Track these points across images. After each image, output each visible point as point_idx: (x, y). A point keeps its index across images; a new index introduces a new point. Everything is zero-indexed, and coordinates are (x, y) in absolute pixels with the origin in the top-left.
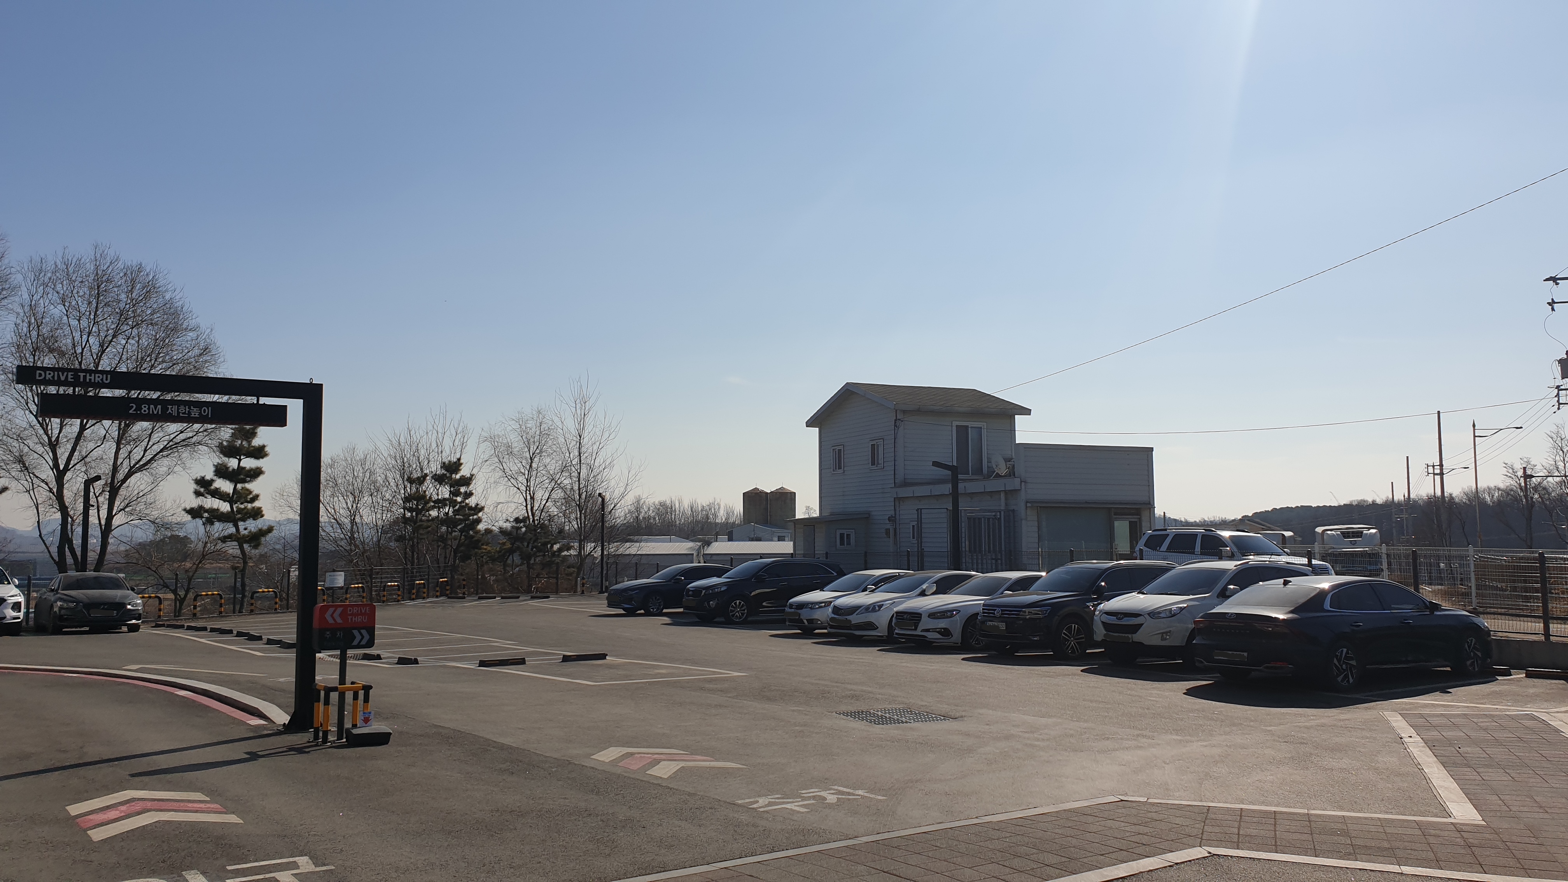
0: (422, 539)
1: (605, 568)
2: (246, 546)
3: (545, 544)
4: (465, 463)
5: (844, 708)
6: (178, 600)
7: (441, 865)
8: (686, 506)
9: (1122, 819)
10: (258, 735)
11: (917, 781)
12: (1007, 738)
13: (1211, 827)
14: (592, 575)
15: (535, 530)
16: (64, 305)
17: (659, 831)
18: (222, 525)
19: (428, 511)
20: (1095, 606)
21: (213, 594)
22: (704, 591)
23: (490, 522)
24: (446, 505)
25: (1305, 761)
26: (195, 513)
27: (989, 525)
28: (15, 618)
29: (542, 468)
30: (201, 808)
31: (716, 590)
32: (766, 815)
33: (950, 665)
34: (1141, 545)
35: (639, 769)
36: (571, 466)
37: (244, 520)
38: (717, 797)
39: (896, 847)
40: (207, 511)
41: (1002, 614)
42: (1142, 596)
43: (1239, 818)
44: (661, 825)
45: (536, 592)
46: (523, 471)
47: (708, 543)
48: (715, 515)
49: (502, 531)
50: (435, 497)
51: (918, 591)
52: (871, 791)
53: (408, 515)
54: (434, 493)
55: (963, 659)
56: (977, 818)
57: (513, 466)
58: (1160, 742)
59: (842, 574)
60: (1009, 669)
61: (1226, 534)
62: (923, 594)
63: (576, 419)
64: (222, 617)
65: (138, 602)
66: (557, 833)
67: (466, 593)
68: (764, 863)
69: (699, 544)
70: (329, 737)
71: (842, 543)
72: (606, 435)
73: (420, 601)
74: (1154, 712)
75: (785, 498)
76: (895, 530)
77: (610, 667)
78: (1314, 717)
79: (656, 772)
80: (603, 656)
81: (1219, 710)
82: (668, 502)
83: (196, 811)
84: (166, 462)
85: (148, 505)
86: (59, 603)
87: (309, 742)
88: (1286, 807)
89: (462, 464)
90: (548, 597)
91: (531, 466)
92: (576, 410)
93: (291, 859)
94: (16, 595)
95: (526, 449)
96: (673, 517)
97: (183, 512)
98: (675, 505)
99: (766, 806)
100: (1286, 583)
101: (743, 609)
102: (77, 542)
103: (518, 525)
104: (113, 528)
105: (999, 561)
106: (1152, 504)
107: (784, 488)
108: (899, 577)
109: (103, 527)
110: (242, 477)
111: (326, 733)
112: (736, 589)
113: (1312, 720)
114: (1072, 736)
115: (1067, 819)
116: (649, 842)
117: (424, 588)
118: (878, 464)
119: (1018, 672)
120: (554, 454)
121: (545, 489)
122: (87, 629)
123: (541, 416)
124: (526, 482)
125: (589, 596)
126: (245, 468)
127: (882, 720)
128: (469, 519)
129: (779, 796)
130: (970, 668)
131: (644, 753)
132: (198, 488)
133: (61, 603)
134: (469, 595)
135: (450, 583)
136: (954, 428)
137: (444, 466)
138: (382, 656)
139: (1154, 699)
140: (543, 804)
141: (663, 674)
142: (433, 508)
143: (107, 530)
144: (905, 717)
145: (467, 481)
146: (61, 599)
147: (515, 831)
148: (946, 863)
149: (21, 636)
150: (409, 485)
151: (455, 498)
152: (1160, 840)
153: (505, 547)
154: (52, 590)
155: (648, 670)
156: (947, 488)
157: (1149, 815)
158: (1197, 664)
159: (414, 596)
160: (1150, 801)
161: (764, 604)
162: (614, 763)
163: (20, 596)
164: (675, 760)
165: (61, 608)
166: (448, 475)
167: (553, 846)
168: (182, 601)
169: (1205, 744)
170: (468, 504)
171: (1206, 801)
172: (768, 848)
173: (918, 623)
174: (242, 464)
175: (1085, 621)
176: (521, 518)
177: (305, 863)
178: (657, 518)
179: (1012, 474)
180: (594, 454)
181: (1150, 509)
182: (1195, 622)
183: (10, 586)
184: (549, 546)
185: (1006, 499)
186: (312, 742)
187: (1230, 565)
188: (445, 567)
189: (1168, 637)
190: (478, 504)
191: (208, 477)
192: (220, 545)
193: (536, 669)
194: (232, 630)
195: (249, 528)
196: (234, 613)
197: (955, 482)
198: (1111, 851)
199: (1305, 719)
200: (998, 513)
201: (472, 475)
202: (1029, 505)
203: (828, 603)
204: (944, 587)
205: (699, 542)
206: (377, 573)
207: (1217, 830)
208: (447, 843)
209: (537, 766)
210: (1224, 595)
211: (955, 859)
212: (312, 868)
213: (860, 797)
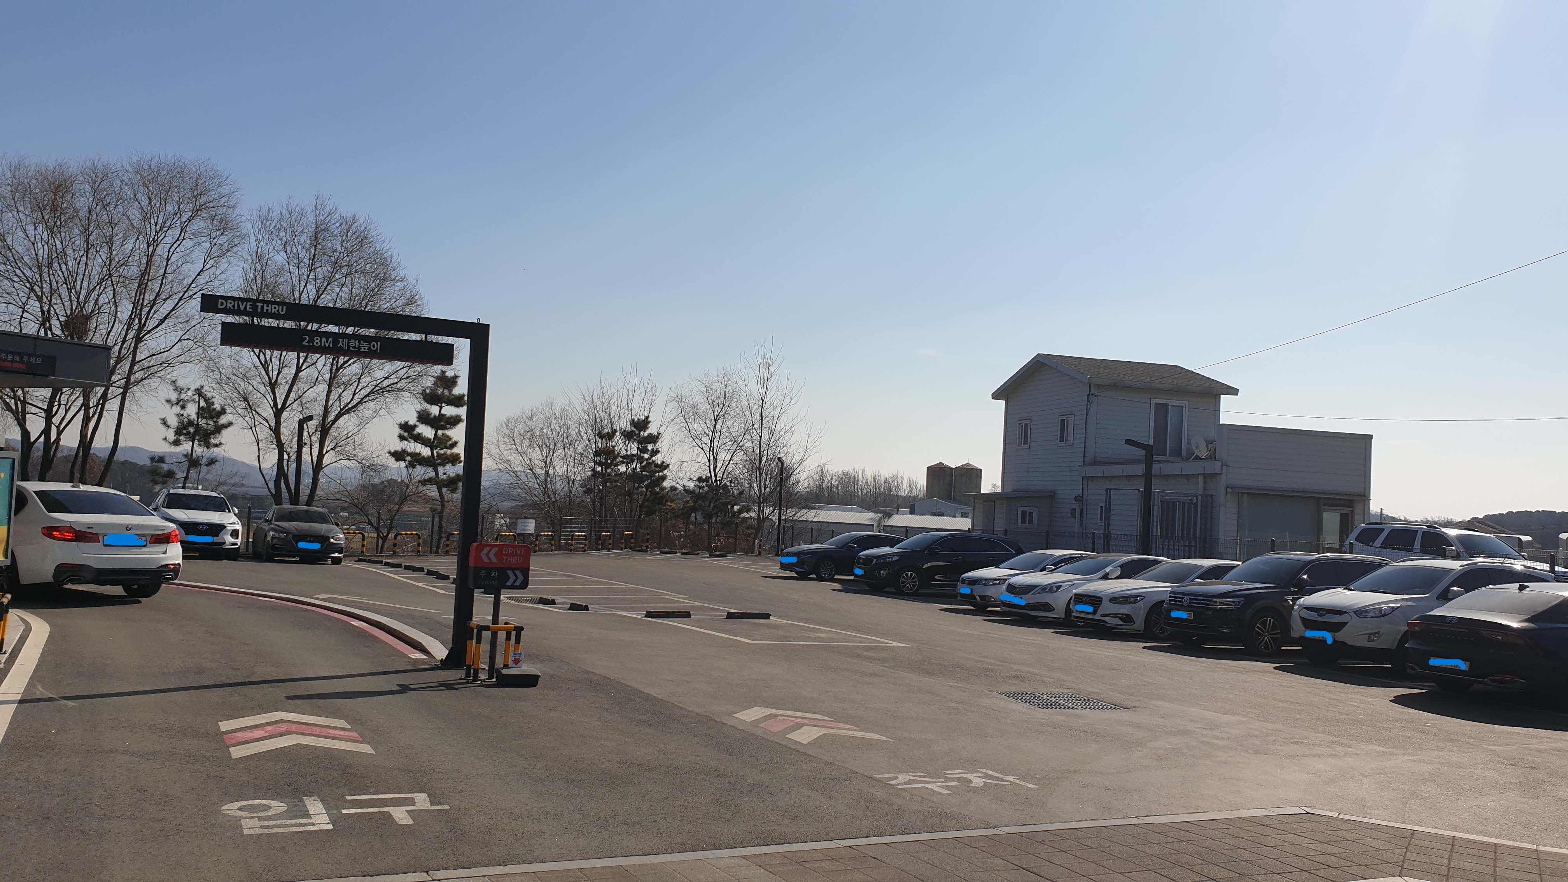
0: (610, 492)
1: (781, 533)
2: (444, 490)
3: (727, 504)
4: (652, 422)
5: (1006, 688)
6: (381, 537)
7: (556, 815)
8: (869, 477)
9: (1306, 835)
10: (416, 668)
11: (1075, 772)
12: (1184, 733)
13: (1415, 855)
14: (770, 537)
15: (717, 491)
16: (286, 252)
17: (786, 799)
18: (424, 469)
19: (616, 465)
20: (1295, 600)
21: (412, 534)
22: (875, 560)
23: (675, 479)
24: (633, 461)
25: (1536, 789)
26: (398, 456)
27: (1184, 508)
28: (233, 544)
29: (725, 430)
30: (340, 735)
31: (888, 560)
32: (903, 794)
33: (1129, 653)
34: (1352, 538)
35: (779, 732)
36: (752, 429)
37: (443, 465)
38: (854, 769)
39: (1040, 842)
40: (409, 454)
41: (1190, 603)
42: (1348, 592)
43: (1450, 847)
44: (790, 793)
45: (715, 551)
46: (707, 432)
47: (889, 515)
48: (898, 488)
49: (686, 490)
50: (623, 453)
51: (1101, 574)
52: (1022, 778)
53: (599, 469)
54: (623, 449)
55: (1144, 648)
56: (1136, 817)
57: (699, 426)
58: (1358, 752)
59: (1020, 552)
60: (1192, 661)
61: (1452, 532)
62: (1106, 577)
63: (759, 383)
64: (420, 556)
65: (341, 536)
66: (680, 791)
67: (650, 546)
68: (893, 845)
69: (880, 515)
70: (479, 675)
71: (1023, 521)
72: (788, 399)
73: (605, 552)
74: (1354, 719)
75: (972, 474)
76: (1082, 510)
77: (771, 626)
78: (1548, 740)
79: (796, 736)
80: (767, 616)
81: (1432, 722)
82: (852, 473)
83: (335, 738)
84: (372, 405)
85: (356, 446)
86: (272, 533)
87: (460, 679)
88: (1509, 839)
89: (650, 422)
90: (726, 556)
91: (715, 428)
92: (760, 374)
93: (409, 795)
94: (235, 523)
95: (711, 411)
96: (856, 487)
97: (387, 454)
98: (858, 475)
99: (906, 783)
100: (1522, 588)
101: (914, 580)
102: (292, 479)
103: (701, 484)
104: (323, 466)
105: (1193, 549)
106: (1367, 495)
107: (970, 465)
108: (1081, 558)
109: (315, 465)
110: (443, 423)
111: (476, 671)
112: (907, 560)
113: (1546, 742)
114: (1255, 736)
115: (1241, 828)
116: (773, 810)
117: (610, 539)
118: (1067, 440)
119: (1202, 665)
120: (737, 416)
121: (727, 451)
122: (297, 559)
123: (726, 378)
124: (710, 443)
125: (766, 558)
126: (445, 415)
127: (1047, 704)
128: (655, 476)
129: (921, 774)
130: (1150, 657)
131: (788, 716)
132: (402, 432)
133: (273, 533)
134: (652, 549)
135: (634, 536)
136: (1153, 406)
137: (633, 423)
138: (556, 602)
139: (1356, 704)
140: (673, 760)
141: (823, 638)
142: (622, 463)
143: (318, 467)
144: (1073, 703)
145: (654, 439)
146: (273, 530)
147: (638, 786)
148: (1094, 866)
149: (239, 561)
150: (600, 440)
151: (642, 455)
152: (1349, 864)
153: (688, 505)
154: (267, 521)
155: (809, 633)
156: (1140, 469)
157: (1340, 833)
158: (1408, 671)
159: (600, 547)
160: (1341, 816)
161: (936, 577)
162: (755, 723)
163: (238, 524)
164: (819, 726)
165: (273, 538)
166: (637, 432)
167: (673, 805)
168: (385, 539)
169: (1412, 758)
170: (655, 461)
171: (1410, 824)
172: (899, 829)
173: (1098, 607)
174: (443, 412)
175: (1282, 615)
176: (704, 477)
177: (422, 801)
178: (840, 488)
179: (1212, 456)
180: (775, 419)
181: (1365, 501)
182: (1409, 624)
183: (230, 514)
184: (729, 507)
185: (1205, 483)
186: (464, 679)
187: (1455, 565)
188: (630, 520)
189: (1376, 639)
190: (663, 462)
191: (411, 423)
192: (421, 488)
193: (700, 624)
194: (423, 568)
195: (448, 473)
196: (431, 552)
197: (1149, 462)
198: (1290, 870)
199: (1537, 741)
200: (1195, 498)
201: (659, 434)
202: (1229, 490)
203: (1002, 581)
204: (1129, 571)
205: (880, 513)
206: (567, 523)
207: (1422, 858)
208: (567, 792)
209: (678, 720)
210: (1445, 597)
211: (1105, 862)
212: (427, 806)
213: (1009, 784)
